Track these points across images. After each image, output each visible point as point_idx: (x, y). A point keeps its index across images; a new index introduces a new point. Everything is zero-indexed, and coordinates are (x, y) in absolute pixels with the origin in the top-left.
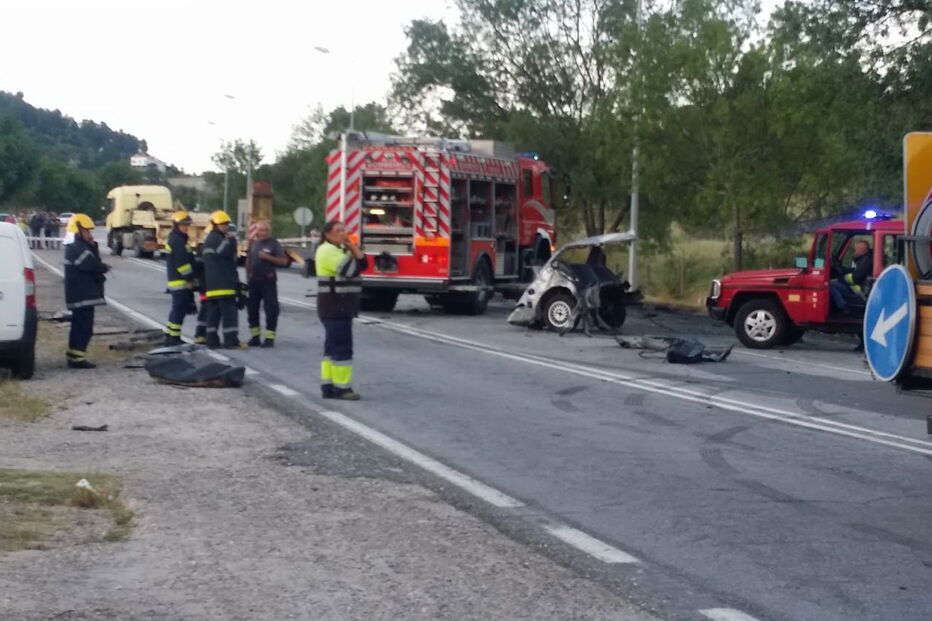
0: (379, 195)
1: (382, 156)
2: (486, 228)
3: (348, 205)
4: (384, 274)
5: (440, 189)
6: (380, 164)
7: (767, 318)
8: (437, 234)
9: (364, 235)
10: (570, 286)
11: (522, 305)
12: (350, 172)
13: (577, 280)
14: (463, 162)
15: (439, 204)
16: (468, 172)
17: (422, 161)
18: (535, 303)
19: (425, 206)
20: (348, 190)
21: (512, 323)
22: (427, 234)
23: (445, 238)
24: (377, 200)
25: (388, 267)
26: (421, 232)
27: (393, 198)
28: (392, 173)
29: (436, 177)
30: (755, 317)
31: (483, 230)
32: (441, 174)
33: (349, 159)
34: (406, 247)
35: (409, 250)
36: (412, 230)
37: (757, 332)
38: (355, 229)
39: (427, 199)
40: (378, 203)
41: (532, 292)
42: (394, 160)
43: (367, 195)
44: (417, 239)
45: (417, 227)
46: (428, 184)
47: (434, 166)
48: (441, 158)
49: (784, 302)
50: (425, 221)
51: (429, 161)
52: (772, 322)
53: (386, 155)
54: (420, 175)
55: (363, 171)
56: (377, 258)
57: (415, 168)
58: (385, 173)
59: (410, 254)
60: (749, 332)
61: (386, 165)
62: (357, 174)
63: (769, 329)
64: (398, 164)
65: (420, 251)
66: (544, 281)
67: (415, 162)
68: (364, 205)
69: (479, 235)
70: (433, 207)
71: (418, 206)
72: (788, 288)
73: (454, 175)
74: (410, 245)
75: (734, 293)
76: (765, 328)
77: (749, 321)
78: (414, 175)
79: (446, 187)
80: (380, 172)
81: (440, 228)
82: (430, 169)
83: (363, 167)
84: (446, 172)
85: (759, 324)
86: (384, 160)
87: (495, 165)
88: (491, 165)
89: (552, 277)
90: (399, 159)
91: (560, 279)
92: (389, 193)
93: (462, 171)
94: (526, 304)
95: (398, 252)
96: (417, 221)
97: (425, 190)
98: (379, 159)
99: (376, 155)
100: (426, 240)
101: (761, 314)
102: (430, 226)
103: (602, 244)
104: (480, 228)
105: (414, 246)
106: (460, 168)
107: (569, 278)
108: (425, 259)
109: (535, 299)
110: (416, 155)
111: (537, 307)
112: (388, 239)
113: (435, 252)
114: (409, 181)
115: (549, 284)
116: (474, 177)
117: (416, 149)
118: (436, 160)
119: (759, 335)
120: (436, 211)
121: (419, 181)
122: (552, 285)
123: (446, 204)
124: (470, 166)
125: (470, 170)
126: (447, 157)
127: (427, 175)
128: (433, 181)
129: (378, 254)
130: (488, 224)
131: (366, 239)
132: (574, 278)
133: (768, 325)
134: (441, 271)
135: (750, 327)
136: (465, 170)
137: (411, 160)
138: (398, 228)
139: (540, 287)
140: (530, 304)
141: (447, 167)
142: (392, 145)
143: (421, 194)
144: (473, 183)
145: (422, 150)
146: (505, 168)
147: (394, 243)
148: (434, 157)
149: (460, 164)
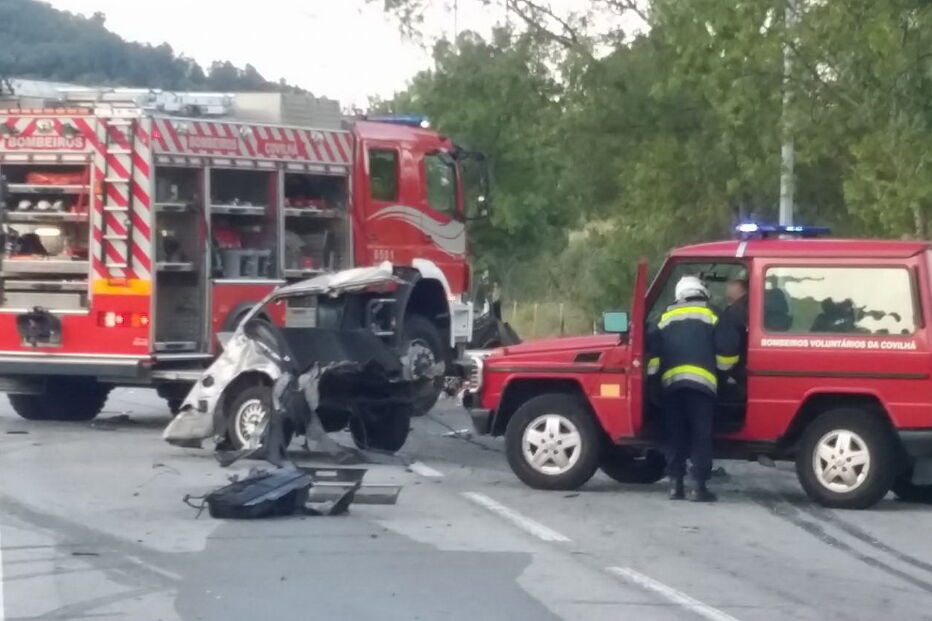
0: (34, 198)
1: (32, 127)
2: (262, 260)
4: (35, 348)
5: (134, 188)
6: (30, 141)
7: (563, 429)
8: (129, 272)
9: (5, 275)
10: (272, 370)
11: (188, 407)
13: (287, 359)
14: (188, 135)
15: (132, 215)
16: (204, 154)
17: (101, 134)
18: (212, 403)
19: (108, 218)
21: (172, 441)
22: (113, 273)
23: (145, 280)
24: (30, 209)
25: (44, 337)
26: (101, 266)
27: (58, 204)
28: (50, 159)
29: (126, 163)
30: (541, 427)
31: (254, 264)
32: (136, 159)
34: (78, 296)
35: (83, 303)
36: (87, 266)
37: (545, 457)
39: (112, 206)
40: (30, 215)
41: (208, 382)
42: (55, 133)
43: (11, 201)
44: (95, 284)
45: (95, 259)
46: (113, 178)
47: (123, 144)
48: (135, 125)
49: (593, 398)
50: (107, 248)
51: (113, 133)
52: (574, 438)
53: (40, 124)
54: (99, 161)
56: (23, 319)
57: (90, 147)
58: (40, 159)
59: (84, 312)
60: (530, 457)
61: (40, 142)
63: (569, 452)
64: (61, 141)
65: (102, 305)
66: (230, 361)
67: (88, 134)
68: (5, 219)
69: (243, 274)
70: (122, 219)
71: (96, 219)
72: (601, 371)
73: (163, 160)
74: (83, 293)
75: (505, 383)
76: (561, 449)
77: (531, 435)
78: (89, 160)
79: (146, 183)
80: (31, 156)
81: (135, 260)
82: (115, 150)
84: (145, 154)
85: (550, 442)
86: (36, 133)
87: (285, 141)
88: (272, 139)
89: (245, 351)
90: (63, 130)
91: (257, 356)
92: (51, 196)
93: (190, 153)
94: (196, 404)
95: (63, 307)
96: (95, 248)
97: (107, 189)
98: (28, 133)
99: (22, 125)
100: (110, 284)
101: (553, 422)
102: (117, 258)
103: (332, 290)
104: (244, 261)
105: (90, 297)
106: (179, 147)
107: (276, 356)
108: (111, 320)
109: (213, 395)
110: (90, 122)
111: (216, 409)
112: (47, 282)
113: (129, 308)
114: (78, 171)
115: (239, 366)
116: (222, 163)
117: (91, 111)
118: (125, 131)
119: (550, 462)
120: (126, 228)
121: (98, 171)
122: (245, 368)
123: (146, 215)
124: (209, 143)
125: (210, 151)
126: (146, 126)
127: (110, 160)
128: (121, 171)
129: (24, 310)
130: (266, 253)
131: (9, 283)
132: (282, 356)
133: (567, 444)
134: (137, 342)
135: (534, 448)
136: (196, 150)
137: (84, 133)
138: (62, 262)
139: (224, 371)
140: (203, 406)
141: (147, 145)
142: (53, 104)
143: (100, 198)
144: (219, 175)
145: (102, 111)
146: (314, 145)
147: (57, 290)
148: (123, 126)
149: (183, 140)
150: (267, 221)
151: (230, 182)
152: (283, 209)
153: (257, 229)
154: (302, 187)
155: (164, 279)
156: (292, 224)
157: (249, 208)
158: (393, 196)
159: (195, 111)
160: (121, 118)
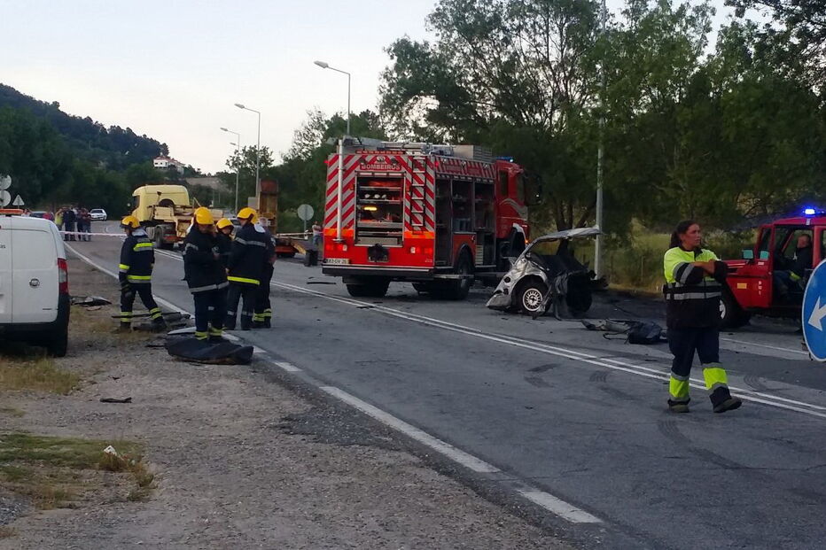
0: (372, 193)
1: (374, 159)
2: (467, 223)
3: (344, 203)
4: (376, 263)
5: (426, 189)
6: (373, 166)
8: (423, 228)
9: (358, 229)
10: (542, 275)
11: (499, 292)
12: (346, 173)
13: (548, 270)
14: (445, 164)
15: (425, 201)
16: (451, 173)
17: (410, 163)
18: (510, 290)
19: (413, 203)
20: (344, 190)
21: (490, 307)
22: (415, 229)
23: (431, 232)
24: (370, 198)
25: (380, 258)
26: (409, 226)
27: (384, 196)
28: (383, 174)
29: (422, 178)
31: (464, 225)
32: (426, 175)
33: (345, 162)
34: (396, 239)
35: (399, 242)
36: (402, 225)
38: (351, 223)
39: (415, 197)
40: (372, 201)
41: (508, 280)
42: (386, 163)
43: (361, 194)
44: (405, 233)
45: (406, 222)
46: (416, 184)
47: (421, 169)
48: (427, 160)
50: (412, 217)
51: (415, 162)
53: (378, 158)
54: (409, 176)
55: (358, 172)
56: (370, 249)
57: (403, 170)
58: (378, 174)
59: (400, 246)
61: (378, 167)
62: (352, 175)
64: (389, 166)
65: (409, 243)
66: (519, 271)
67: (403, 164)
68: (358, 203)
70: (420, 204)
71: (407, 204)
72: (736, 277)
73: (438, 176)
74: (399, 238)
78: (403, 175)
79: (432, 187)
80: (373, 173)
81: (426, 223)
82: (416, 171)
83: (358, 169)
84: (431, 173)
86: (376, 162)
87: (476, 168)
88: (471, 167)
90: (390, 162)
91: (533, 268)
92: (381, 192)
93: (446, 173)
94: (502, 290)
95: (389, 244)
96: (406, 217)
97: (413, 189)
98: (372, 162)
99: (369, 159)
100: (414, 234)
102: (418, 222)
104: (462, 223)
105: (403, 239)
106: (443, 170)
107: (542, 268)
108: (413, 251)
109: (511, 286)
110: (404, 158)
111: (512, 293)
112: (380, 233)
113: (422, 244)
114: (398, 181)
116: (456, 178)
117: (404, 153)
118: (422, 162)
120: (422, 208)
121: (407, 181)
122: (526, 274)
123: (432, 202)
124: (452, 168)
126: (432, 160)
127: (414, 176)
128: (420, 182)
129: (370, 245)
130: (469, 219)
131: (360, 233)
132: (546, 268)
134: (427, 261)
136: (448, 171)
137: (400, 163)
138: (387, 223)
139: (515, 275)
140: (506, 291)
141: (432, 169)
142: (384, 150)
143: (409, 194)
144: (456, 183)
145: (411, 153)
146: (484, 170)
147: (385, 236)
148: (420, 160)
149: (444, 166)
150: (467, 204)
151: (461, 186)
152: (475, 200)
153: (462, 208)
155: (440, 231)
156: (477, 206)
157: (463, 199)
158: (507, 194)
160: (419, 156)
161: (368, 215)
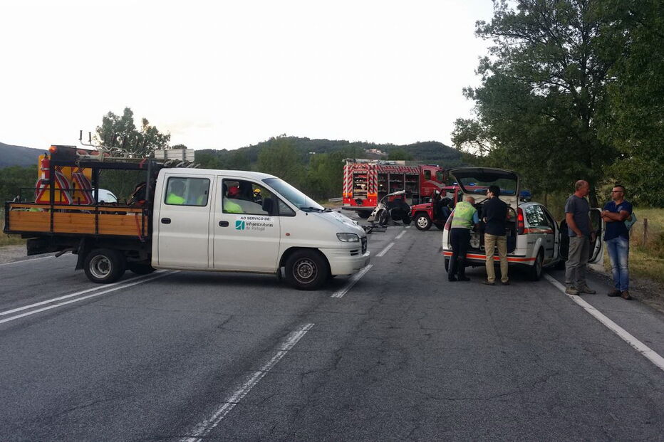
3: (348, 184)
4: (359, 205)
5: (374, 177)
8: (374, 192)
9: (353, 194)
12: (349, 172)
14: (385, 168)
15: (374, 182)
16: (388, 171)
17: (369, 168)
19: (370, 183)
20: (348, 179)
22: (371, 192)
23: (376, 193)
24: (358, 181)
25: (360, 203)
26: (369, 192)
28: (361, 172)
30: (421, 219)
32: (374, 172)
33: (349, 168)
34: (365, 196)
36: (367, 191)
38: (351, 191)
39: (371, 181)
42: (362, 168)
43: (355, 180)
44: (368, 194)
46: (371, 176)
48: (374, 166)
49: (428, 214)
50: (370, 188)
51: (371, 168)
52: (426, 221)
53: (359, 166)
54: (369, 173)
56: (356, 200)
57: (368, 170)
59: (367, 199)
60: (419, 224)
61: (359, 170)
62: (352, 173)
65: (369, 198)
66: (378, 207)
68: (354, 183)
70: (372, 183)
71: (368, 183)
73: (380, 173)
75: (415, 212)
76: (424, 223)
77: (419, 221)
78: (367, 173)
79: (376, 176)
80: (358, 172)
81: (374, 190)
82: (371, 171)
83: (353, 171)
85: (422, 222)
86: (359, 168)
87: (406, 169)
88: (403, 169)
89: (381, 206)
91: (383, 206)
92: (363, 179)
93: (385, 171)
94: (373, 215)
95: (363, 198)
96: (368, 188)
97: (370, 178)
98: (357, 168)
100: (370, 194)
101: (423, 218)
102: (372, 190)
105: (367, 197)
106: (383, 170)
108: (370, 201)
109: (375, 213)
110: (367, 166)
112: (361, 194)
113: (374, 198)
114: (365, 174)
116: (392, 173)
117: (368, 164)
118: (373, 168)
119: (422, 225)
121: (368, 175)
122: (381, 209)
123: (376, 182)
125: (390, 171)
126: (376, 166)
128: (372, 174)
131: (355, 194)
134: (375, 204)
137: (367, 168)
138: (363, 191)
139: (377, 209)
141: (377, 170)
142: (362, 163)
144: (391, 175)
145: (370, 164)
146: (412, 170)
148: (372, 166)
150: (403, 183)
151: (393, 176)
154: (409, 177)
155: (379, 193)
156: (407, 184)
157: (398, 181)
158: (430, 179)
159: (388, 164)
160: (372, 165)
161: (360, 188)
